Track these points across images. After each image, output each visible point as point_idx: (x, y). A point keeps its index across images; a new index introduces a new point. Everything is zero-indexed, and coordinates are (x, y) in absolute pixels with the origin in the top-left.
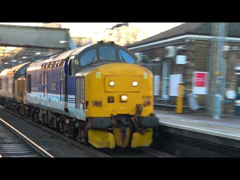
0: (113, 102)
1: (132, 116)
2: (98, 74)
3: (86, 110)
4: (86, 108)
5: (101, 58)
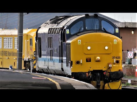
0: (90, 61)
1: (104, 71)
2: (79, 41)
3: (72, 67)
4: (71, 66)
5: (86, 28)
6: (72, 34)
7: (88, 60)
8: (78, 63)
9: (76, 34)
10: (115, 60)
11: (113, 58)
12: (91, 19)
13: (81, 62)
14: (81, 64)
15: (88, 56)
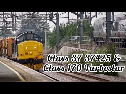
6: (20, 41)
7: (26, 54)
8: (21, 55)
9: (22, 41)
10: (39, 54)
11: (38, 53)
12: (30, 34)
13: (23, 55)
14: (23, 56)
15: (27, 52)
